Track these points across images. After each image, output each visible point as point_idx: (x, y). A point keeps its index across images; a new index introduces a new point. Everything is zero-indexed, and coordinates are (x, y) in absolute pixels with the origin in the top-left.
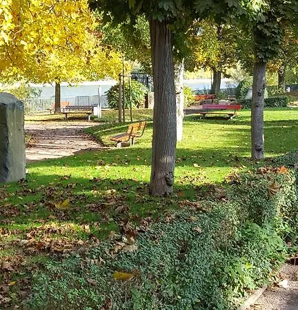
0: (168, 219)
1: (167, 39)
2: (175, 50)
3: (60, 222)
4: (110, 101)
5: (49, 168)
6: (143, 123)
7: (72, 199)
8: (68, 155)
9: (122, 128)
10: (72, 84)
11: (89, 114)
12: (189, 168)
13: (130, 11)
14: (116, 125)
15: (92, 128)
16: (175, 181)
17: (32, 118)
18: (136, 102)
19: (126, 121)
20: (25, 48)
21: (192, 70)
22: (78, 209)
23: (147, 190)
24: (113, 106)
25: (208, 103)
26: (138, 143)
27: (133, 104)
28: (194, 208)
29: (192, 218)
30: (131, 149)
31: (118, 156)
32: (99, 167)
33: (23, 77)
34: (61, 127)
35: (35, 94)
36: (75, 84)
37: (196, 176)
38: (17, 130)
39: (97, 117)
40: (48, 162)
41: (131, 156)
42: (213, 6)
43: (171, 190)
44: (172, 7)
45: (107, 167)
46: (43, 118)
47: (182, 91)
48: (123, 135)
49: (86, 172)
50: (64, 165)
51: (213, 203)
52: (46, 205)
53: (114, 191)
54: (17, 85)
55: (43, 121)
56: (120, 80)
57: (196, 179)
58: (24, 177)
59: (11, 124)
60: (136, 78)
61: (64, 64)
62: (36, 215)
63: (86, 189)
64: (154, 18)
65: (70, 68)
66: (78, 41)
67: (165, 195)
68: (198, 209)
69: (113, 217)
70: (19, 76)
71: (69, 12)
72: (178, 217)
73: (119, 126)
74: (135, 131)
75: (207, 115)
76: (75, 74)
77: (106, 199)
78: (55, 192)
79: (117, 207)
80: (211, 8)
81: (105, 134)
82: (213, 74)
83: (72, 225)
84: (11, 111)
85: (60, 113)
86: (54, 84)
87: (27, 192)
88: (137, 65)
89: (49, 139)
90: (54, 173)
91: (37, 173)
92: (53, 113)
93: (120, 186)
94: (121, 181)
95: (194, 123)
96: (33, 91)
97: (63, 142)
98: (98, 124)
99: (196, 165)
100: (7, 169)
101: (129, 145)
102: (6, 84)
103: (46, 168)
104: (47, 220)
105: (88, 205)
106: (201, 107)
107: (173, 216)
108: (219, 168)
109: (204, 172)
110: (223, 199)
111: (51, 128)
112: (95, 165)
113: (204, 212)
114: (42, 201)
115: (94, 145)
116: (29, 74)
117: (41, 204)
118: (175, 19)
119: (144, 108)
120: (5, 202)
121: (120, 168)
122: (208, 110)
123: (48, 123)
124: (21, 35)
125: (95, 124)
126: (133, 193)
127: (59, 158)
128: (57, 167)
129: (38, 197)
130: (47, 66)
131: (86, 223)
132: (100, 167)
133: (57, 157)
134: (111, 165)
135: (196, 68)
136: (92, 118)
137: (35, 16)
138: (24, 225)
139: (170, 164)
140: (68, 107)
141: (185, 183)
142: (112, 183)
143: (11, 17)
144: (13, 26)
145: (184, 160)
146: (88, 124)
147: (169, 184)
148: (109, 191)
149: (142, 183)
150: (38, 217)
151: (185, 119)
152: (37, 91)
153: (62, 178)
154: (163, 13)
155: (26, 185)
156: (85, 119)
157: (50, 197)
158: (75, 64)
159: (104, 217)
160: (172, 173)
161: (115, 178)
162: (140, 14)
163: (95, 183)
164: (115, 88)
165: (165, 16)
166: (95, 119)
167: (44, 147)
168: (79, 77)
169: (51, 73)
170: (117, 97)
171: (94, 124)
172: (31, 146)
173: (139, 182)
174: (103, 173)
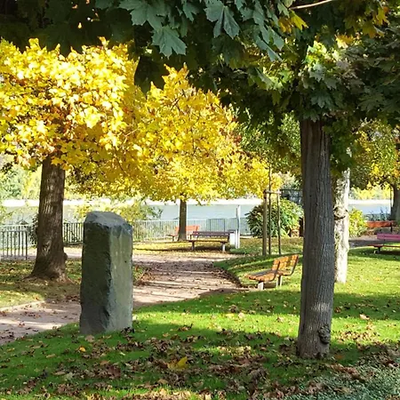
0: (311, 390)
1: (323, 145)
2: (334, 161)
3: (172, 389)
4: (252, 227)
5: (164, 314)
6: (294, 257)
7: (192, 357)
8: (192, 297)
9: (266, 264)
10: (202, 203)
11: (224, 243)
12: (354, 320)
13: (274, 108)
14: (257, 258)
15: (226, 262)
16: (333, 338)
17: (148, 246)
18: (287, 229)
19: (273, 253)
20: (139, 154)
21: (363, 187)
22: (197, 371)
23: (293, 349)
24: (256, 233)
25: (386, 232)
26: (286, 283)
27: (282, 231)
28: (349, 376)
29: (345, 389)
30: (277, 292)
31: (258, 302)
32: (230, 315)
33: (138, 192)
34: (185, 260)
35: (153, 214)
36: (206, 202)
37: (363, 332)
38: (122, 262)
39: (234, 247)
40: (163, 307)
41: (275, 301)
42: (385, 103)
43: (326, 350)
44: (329, 103)
45: (242, 315)
46: (163, 247)
47: (347, 215)
48: (266, 273)
49: (213, 321)
50: (185, 311)
51: (375, 370)
52: (156, 364)
53: (249, 348)
54: (130, 202)
55: (163, 250)
56: (265, 198)
57: (362, 336)
58: (130, 325)
59: (114, 254)
60: (288, 197)
61: (192, 175)
62: (142, 378)
63: (212, 344)
64: (305, 117)
65: (200, 181)
66: (207, 147)
67: (318, 357)
68: (354, 378)
69: (245, 385)
70: (133, 190)
71: (198, 108)
72: (326, 388)
73: (262, 260)
74: (283, 267)
75: (384, 249)
76: (207, 189)
77: (237, 359)
78: (169, 348)
79: (250, 371)
80: (382, 106)
81: (243, 270)
82: (392, 193)
83: (188, 393)
84: (116, 237)
85: (185, 241)
86: (178, 202)
87: (133, 345)
88: (290, 179)
89: (168, 275)
90: (170, 321)
91: (148, 321)
92: (175, 240)
93: (258, 342)
94: (259, 335)
95: (364, 259)
96: (151, 210)
97: (186, 279)
98: (234, 257)
99: (363, 316)
100: (107, 314)
101: (274, 286)
102: (116, 201)
103: (160, 314)
104: (155, 385)
105: (211, 367)
106: (374, 238)
107: (318, 386)
108: (395, 322)
109: (374, 327)
110: (390, 365)
111: (172, 260)
112: (226, 312)
113: (363, 381)
114: (151, 359)
115: (228, 285)
116: (146, 188)
117: (149, 363)
118: (334, 119)
119: (298, 237)
120: (102, 358)
121: (259, 318)
122: (384, 242)
123: (169, 254)
124: (135, 136)
125: (231, 256)
126: (274, 353)
127: (178, 302)
128: (175, 314)
129: (146, 353)
130: (169, 178)
131: (207, 391)
132: (232, 315)
133: (176, 300)
134: (247, 312)
135: (369, 185)
136: (227, 249)
137: (153, 113)
138: (124, 391)
139: (326, 314)
140: (196, 234)
141: (346, 342)
142: (247, 338)
143: (121, 113)
144: (124, 126)
145: (348, 308)
146: (221, 256)
147: (324, 341)
148: (242, 349)
149: (288, 339)
150: (144, 381)
151: (351, 253)
152: (156, 211)
153: (180, 329)
154: (317, 111)
155: (131, 337)
156: (218, 249)
157: (162, 354)
158: (207, 175)
159: (232, 384)
160: (327, 326)
161: (252, 331)
162: (288, 111)
163: (225, 337)
164: (259, 209)
165: (320, 115)
166: (232, 250)
167: (161, 286)
168: (212, 193)
169: (175, 187)
170: (262, 221)
171: (229, 256)
172: (143, 284)
173: (283, 337)
174: (236, 323)
